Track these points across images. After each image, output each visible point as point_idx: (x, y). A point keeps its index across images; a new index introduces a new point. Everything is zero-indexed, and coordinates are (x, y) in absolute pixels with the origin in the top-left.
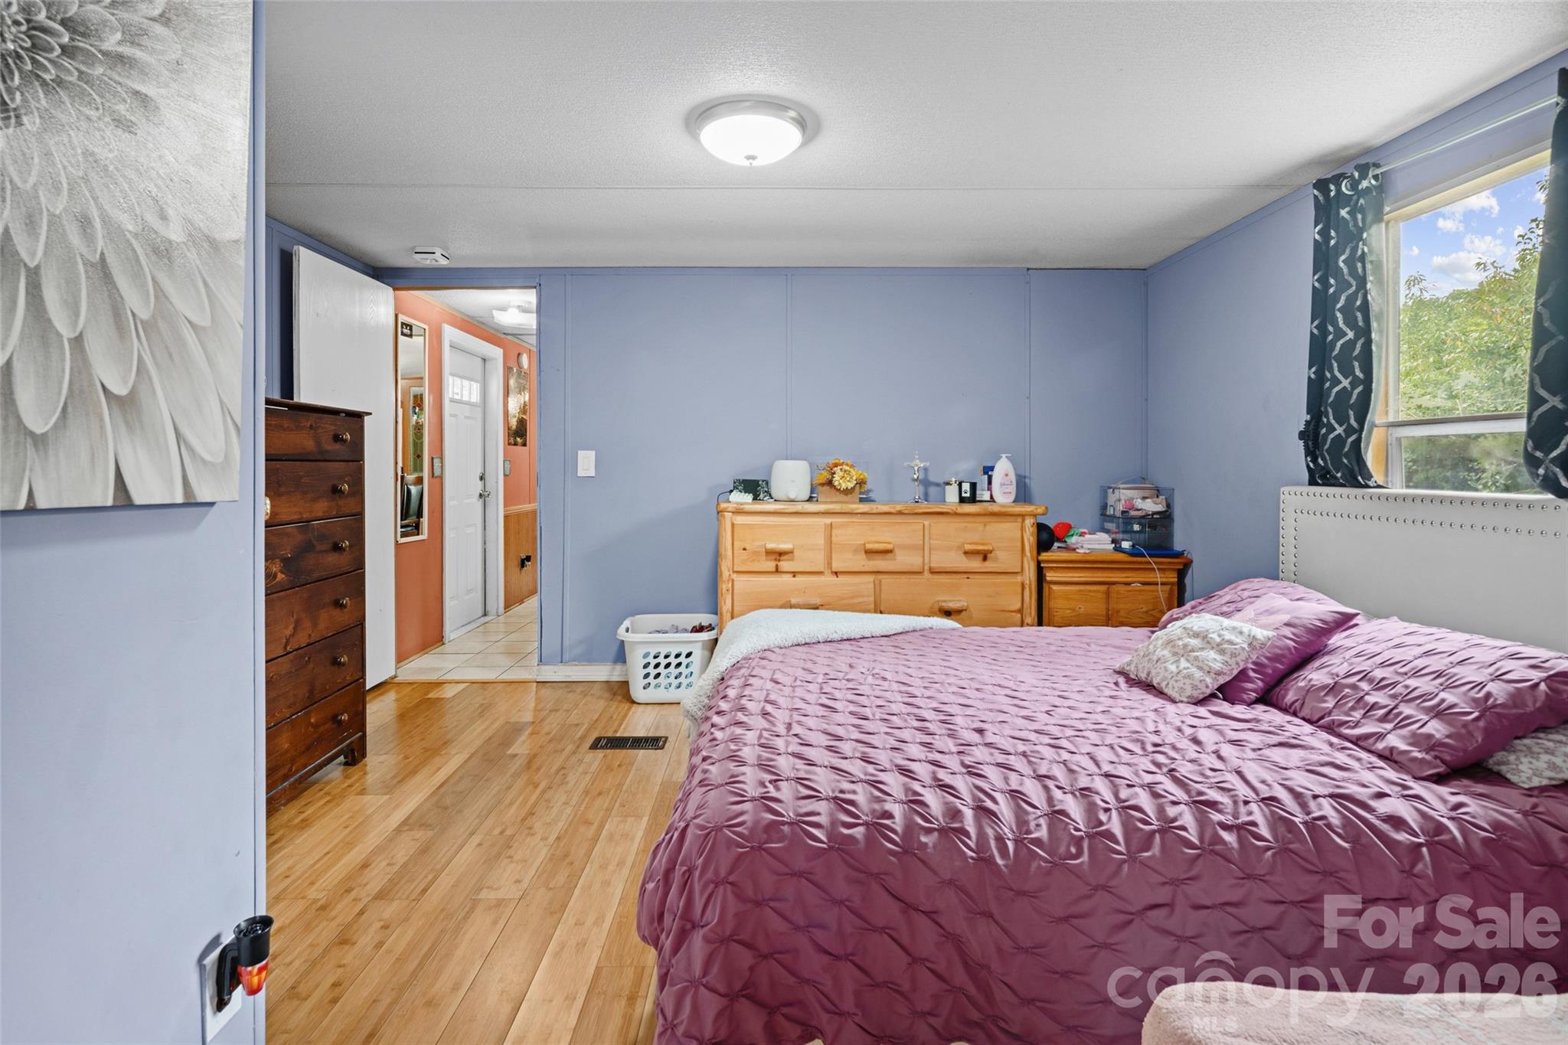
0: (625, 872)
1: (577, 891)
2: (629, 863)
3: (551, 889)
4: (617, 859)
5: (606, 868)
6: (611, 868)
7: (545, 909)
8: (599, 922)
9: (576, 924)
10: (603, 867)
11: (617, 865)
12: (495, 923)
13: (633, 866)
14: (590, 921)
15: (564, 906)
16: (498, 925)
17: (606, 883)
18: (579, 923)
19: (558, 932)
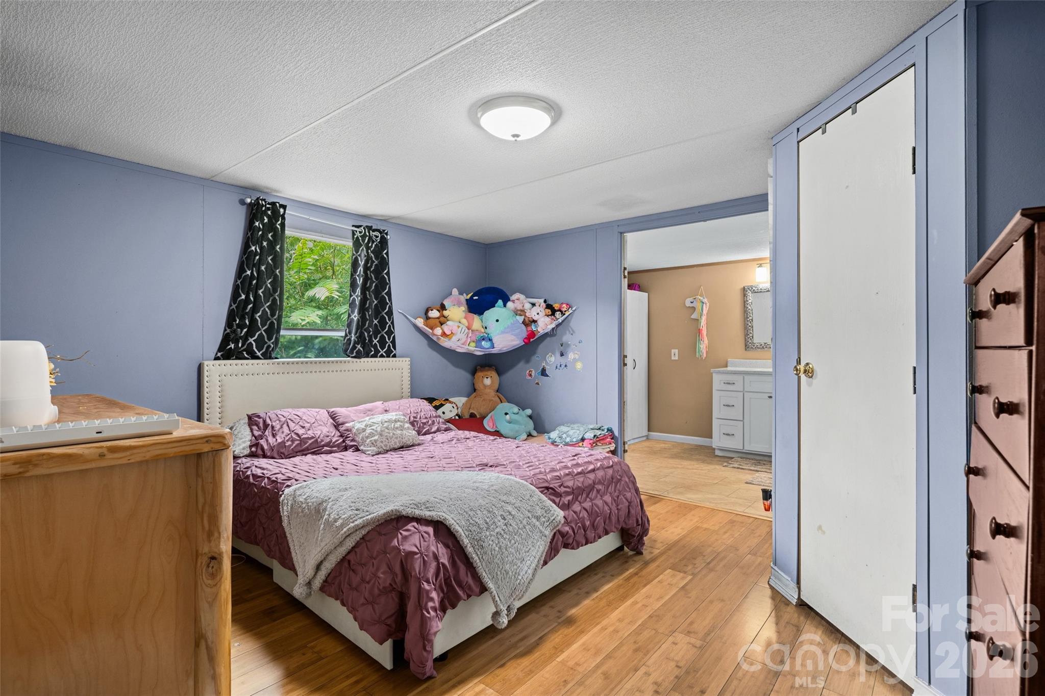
0: (605, 622)
1: (640, 622)
2: (599, 627)
3: (655, 630)
4: (605, 632)
5: (614, 630)
6: (611, 629)
7: (661, 620)
8: (636, 603)
9: (647, 606)
10: (616, 631)
11: (606, 629)
12: (692, 623)
13: (597, 624)
14: (639, 605)
15: (651, 617)
16: (690, 621)
17: (620, 620)
18: (645, 606)
19: (658, 606)
